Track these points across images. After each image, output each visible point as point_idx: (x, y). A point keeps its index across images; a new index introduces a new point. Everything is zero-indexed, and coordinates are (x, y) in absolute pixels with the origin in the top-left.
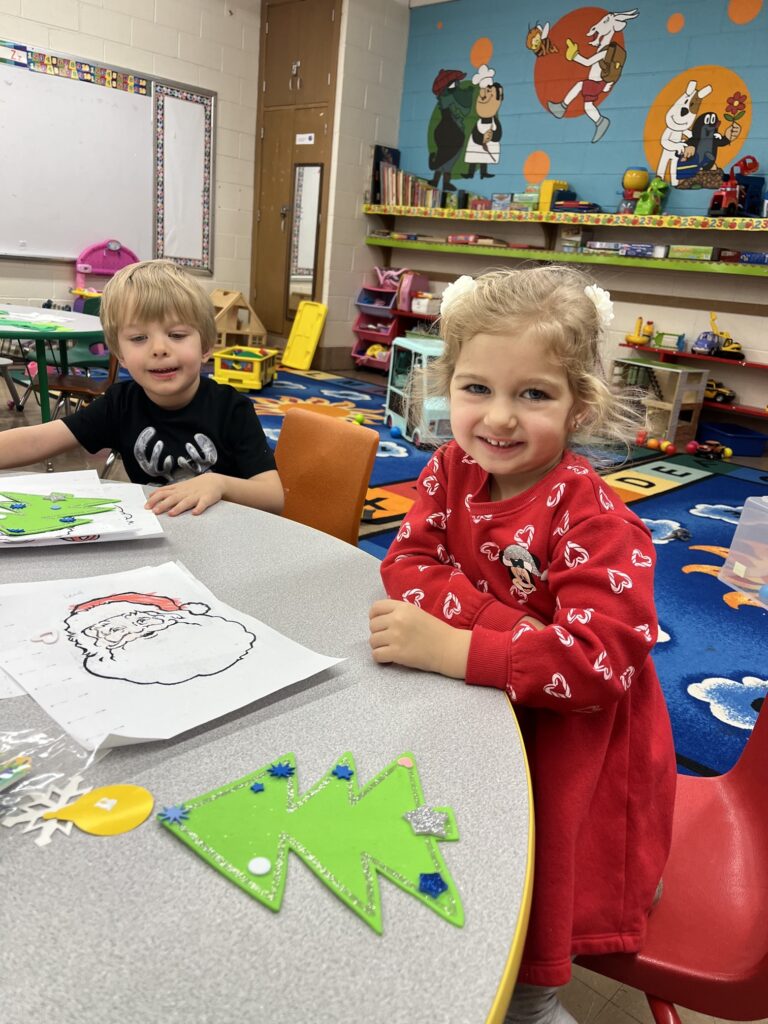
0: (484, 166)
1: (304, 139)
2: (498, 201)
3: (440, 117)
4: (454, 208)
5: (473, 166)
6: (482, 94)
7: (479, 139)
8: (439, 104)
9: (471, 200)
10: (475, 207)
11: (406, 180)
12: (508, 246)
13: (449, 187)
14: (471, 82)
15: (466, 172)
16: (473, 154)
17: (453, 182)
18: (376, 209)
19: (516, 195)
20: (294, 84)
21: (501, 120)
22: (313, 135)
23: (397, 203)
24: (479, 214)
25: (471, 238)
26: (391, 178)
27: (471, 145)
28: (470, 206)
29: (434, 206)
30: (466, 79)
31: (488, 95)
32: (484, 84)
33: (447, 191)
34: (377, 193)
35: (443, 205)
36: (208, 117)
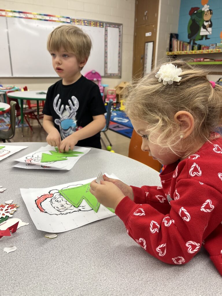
0: (206, 36)
1: (148, 34)
2: (211, 46)
3: (191, 22)
4: (196, 50)
5: (203, 36)
6: (205, 13)
7: (205, 27)
8: (191, 18)
9: (202, 47)
10: (203, 49)
11: (180, 43)
12: (215, 61)
13: (194, 44)
14: (201, 10)
15: (200, 38)
16: (203, 32)
17: (196, 42)
18: (170, 53)
19: (218, 44)
20: (145, 18)
21: (212, 21)
22: (151, 33)
23: (177, 51)
24: (205, 51)
25: (202, 59)
26: (175, 43)
27: (202, 29)
28: (201, 49)
29: (189, 50)
30: (200, 9)
31: (207, 13)
32: (206, 10)
33: (194, 45)
34: (171, 48)
35: (193, 50)
36: (120, 32)
